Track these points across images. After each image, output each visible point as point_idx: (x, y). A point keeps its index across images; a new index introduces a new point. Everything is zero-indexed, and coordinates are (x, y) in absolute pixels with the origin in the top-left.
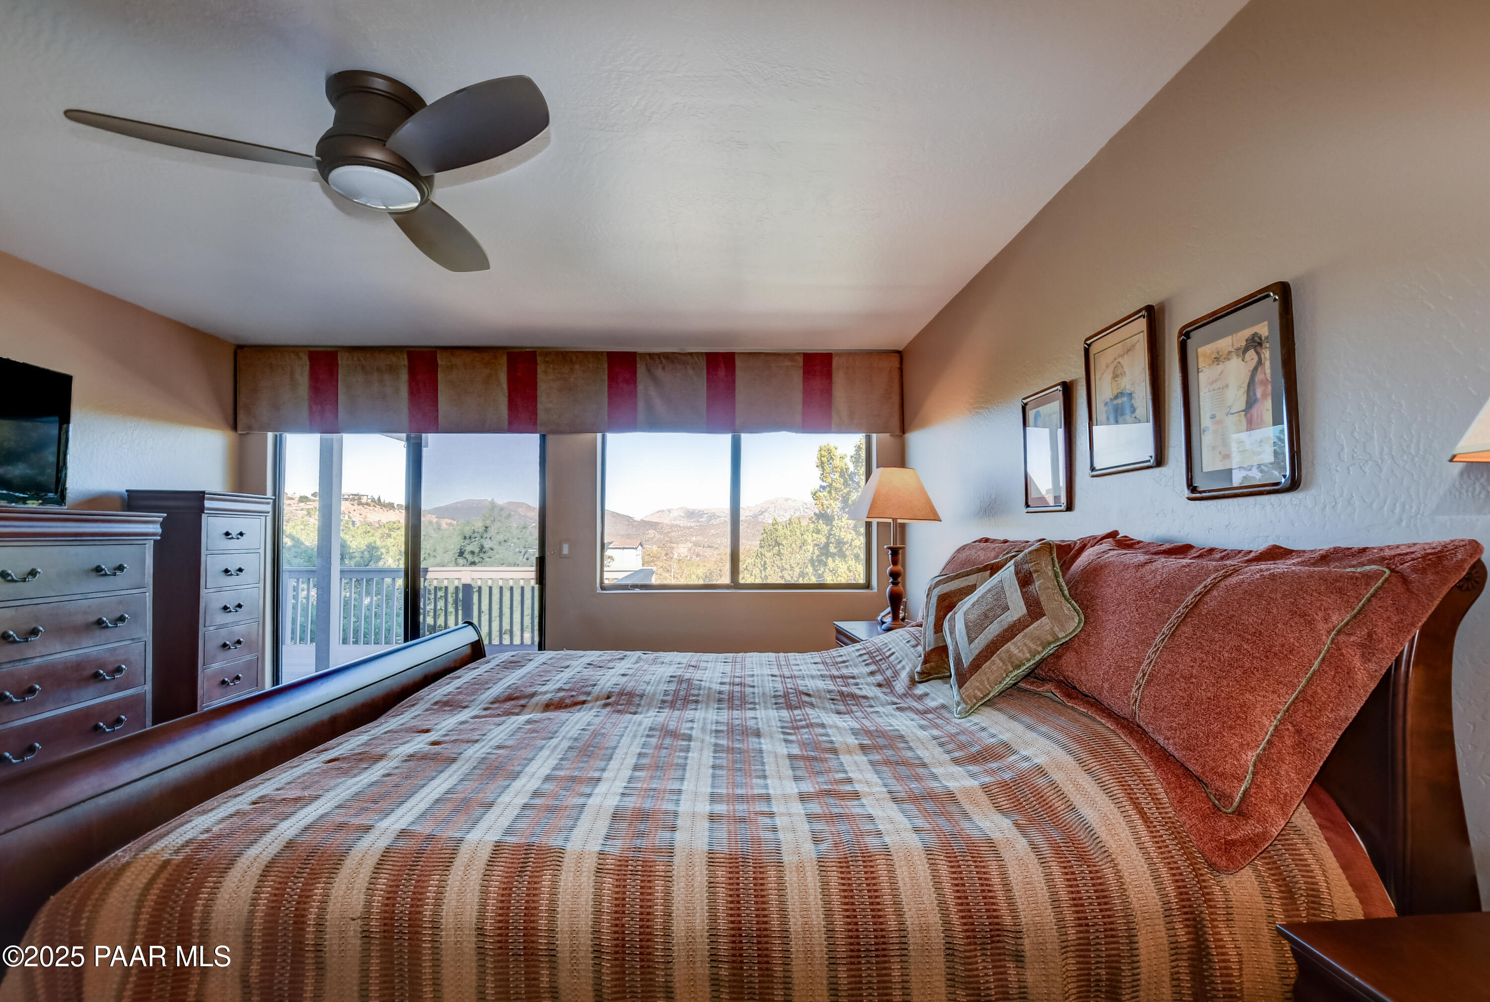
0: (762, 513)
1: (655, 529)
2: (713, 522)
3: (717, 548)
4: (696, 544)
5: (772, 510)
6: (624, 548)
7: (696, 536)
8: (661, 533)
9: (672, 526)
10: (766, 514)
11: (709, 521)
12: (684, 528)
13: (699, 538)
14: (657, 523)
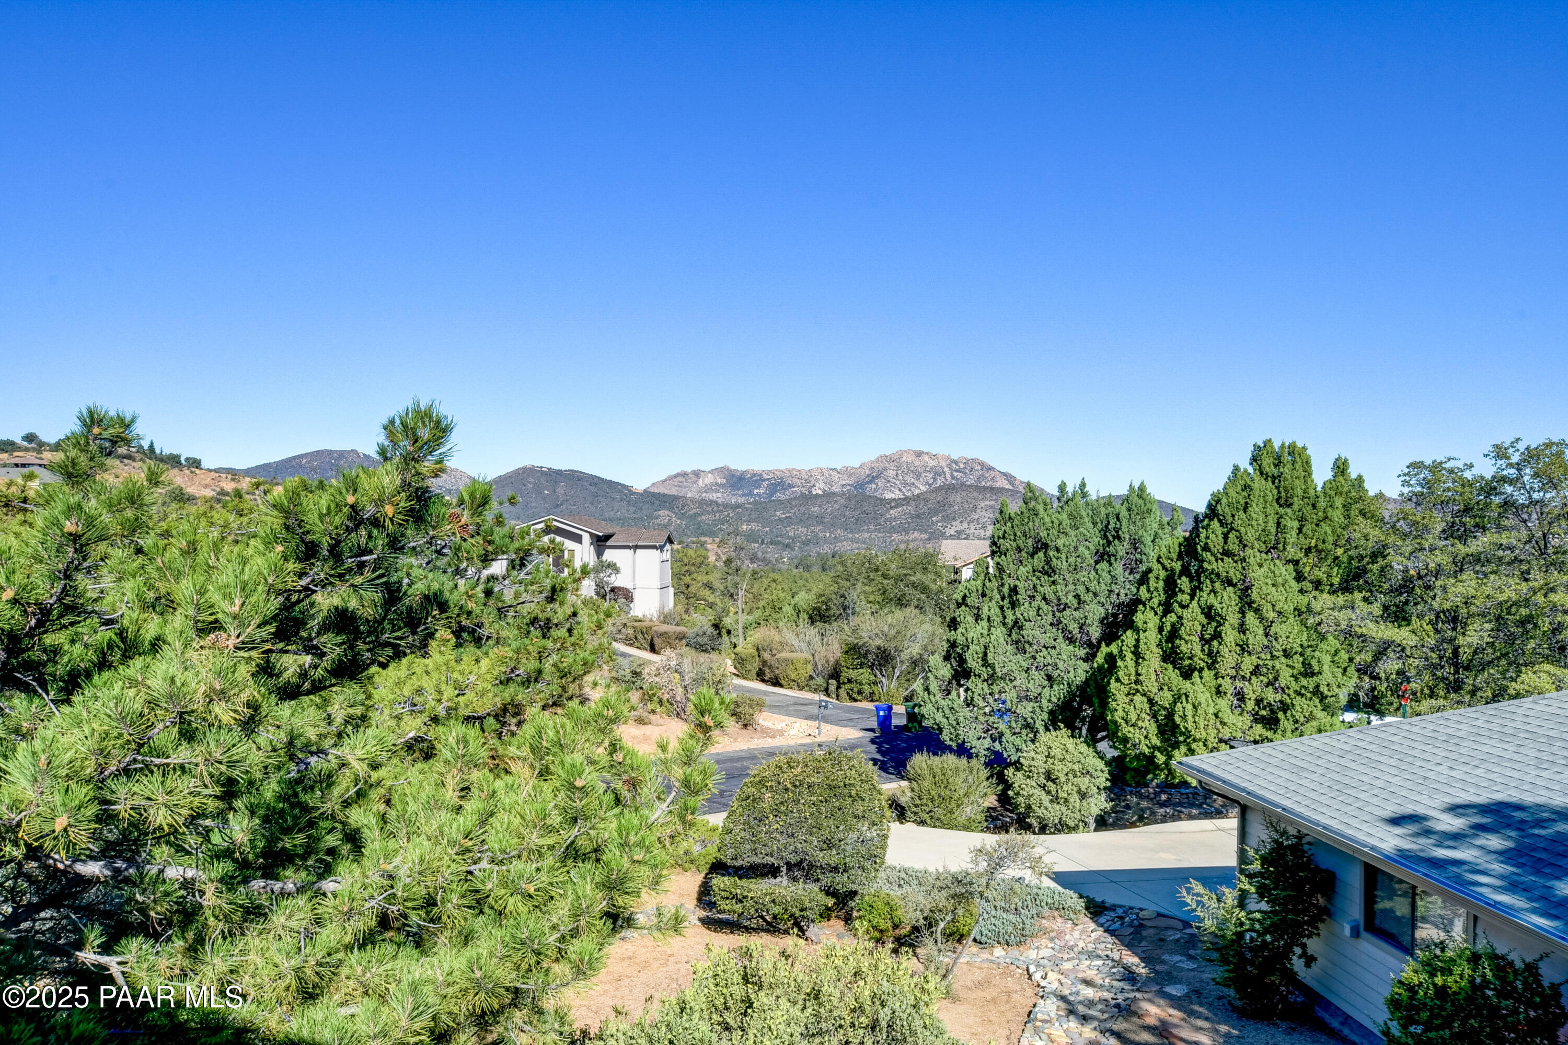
0: (872, 479)
1: (671, 509)
2: (780, 496)
3: (787, 546)
4: (751, 537)
5: (892, 473)
6: (636, 547)
7: (749, 522)
8: (682, 516)
9: (702, 503)
10: (881, 482)
11: (772, 494)
12: (726, 506)
13: (753, 526)
14: (675, 498)
